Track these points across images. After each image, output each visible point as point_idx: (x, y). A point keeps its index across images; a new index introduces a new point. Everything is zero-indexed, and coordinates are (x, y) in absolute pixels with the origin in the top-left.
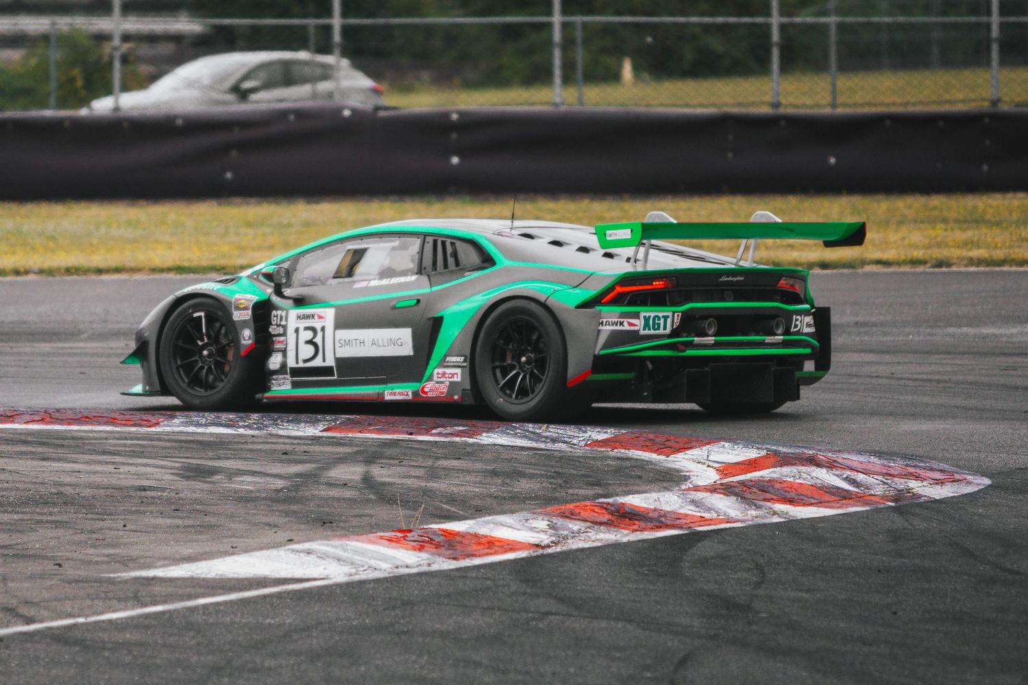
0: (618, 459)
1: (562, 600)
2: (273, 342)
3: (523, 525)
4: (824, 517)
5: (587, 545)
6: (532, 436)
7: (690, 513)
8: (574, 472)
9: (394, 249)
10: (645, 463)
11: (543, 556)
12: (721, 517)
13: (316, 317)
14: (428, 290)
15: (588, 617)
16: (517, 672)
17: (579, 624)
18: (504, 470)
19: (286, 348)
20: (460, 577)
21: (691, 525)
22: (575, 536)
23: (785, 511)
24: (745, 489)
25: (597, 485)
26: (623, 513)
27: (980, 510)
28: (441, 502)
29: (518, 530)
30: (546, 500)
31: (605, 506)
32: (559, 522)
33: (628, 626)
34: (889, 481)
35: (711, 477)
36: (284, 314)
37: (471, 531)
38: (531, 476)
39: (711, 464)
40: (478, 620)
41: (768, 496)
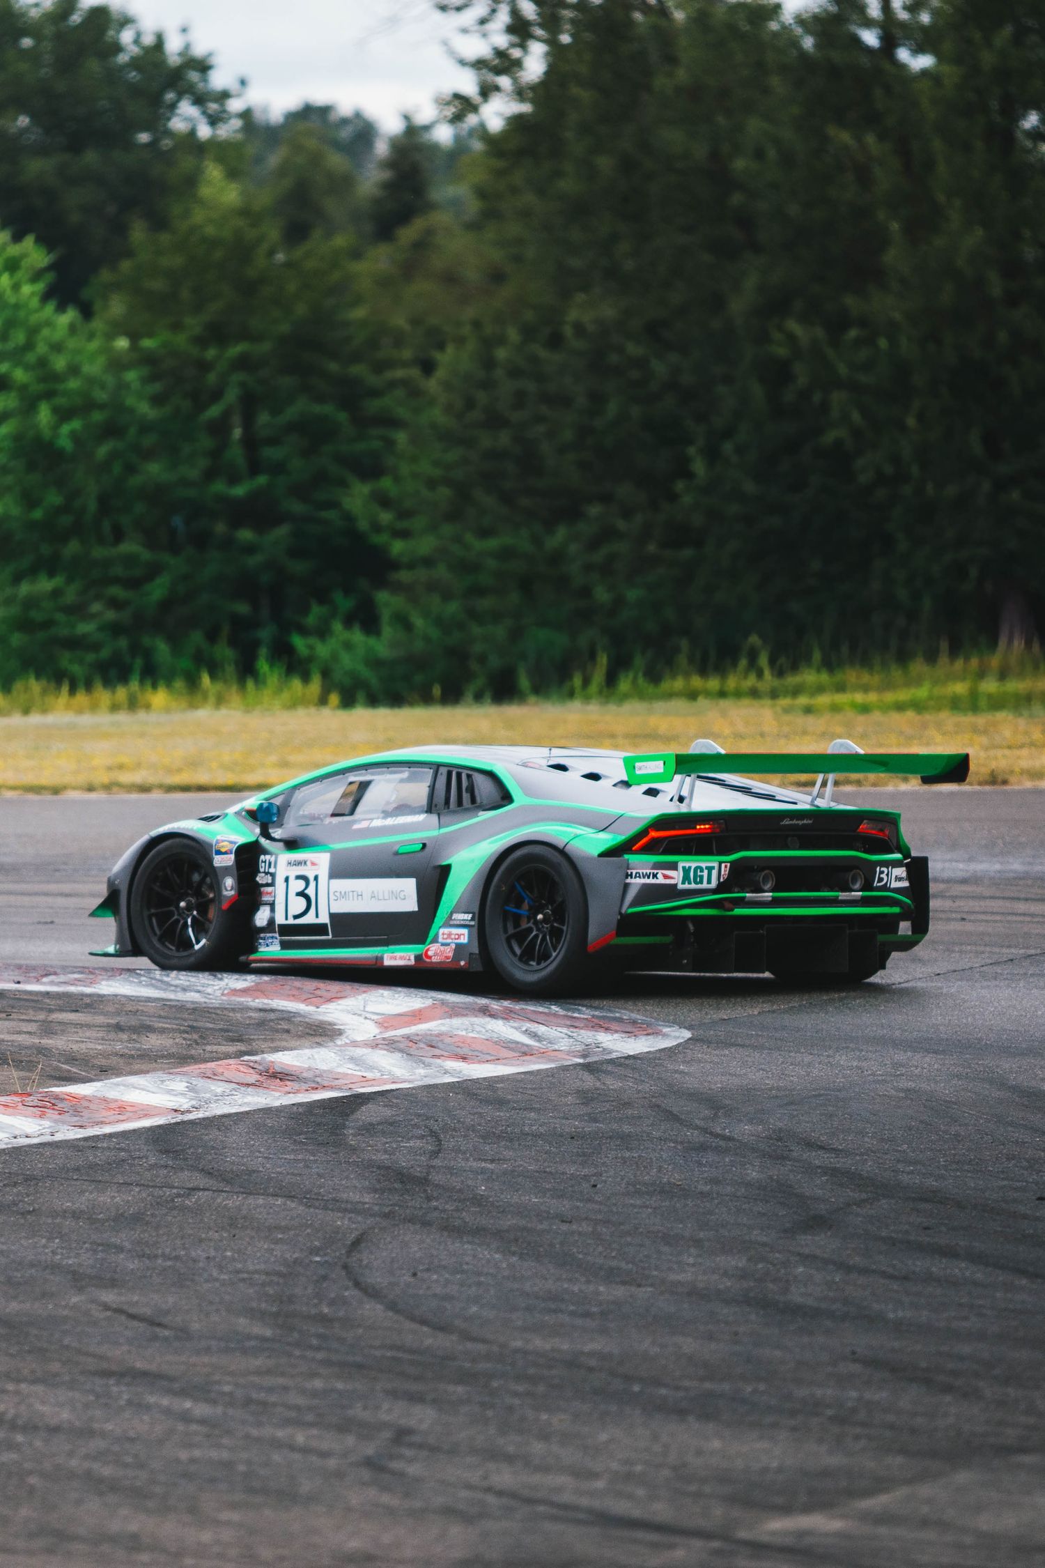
0: (261, 1010)
1: (209, 1173)
2: (260, 894)
3: (158, 1087)
4: (503, 1076)
5: (233, 1110)
6: (159, 984)
7: (350, 1072)
8: (211, 1026)
9: (402, 781)
10: (292, 1015)
11: (183, 1122)
12: (385, 1077)
13: (308, 863)
14: (434, 833)
15: (243, 1193)
16: (166, 1257)
17: (233, 1202)
18: (129, 1024)
19: (274, 901)
20: (89, 1147)
21: (351, 1086)
22: (218, 1100)
23: (458, 1069)
24: (411, 1044)
25: (238, 1041)
26: (273, 1073)
27: (681, 1067)
28: (59, 1061)
29: (153, 1093)
30: (181, 1059)
31: (252, 1064)
32: (200, 1083)
33: (288, 1202)
34: (575, 1034)
35: (370, 1031)
36: (273, 859)
37: (99, 1094)
38: (162, 1031)
39: (368, 1015)
40: (115, 1197)
41: (437, 1052)
